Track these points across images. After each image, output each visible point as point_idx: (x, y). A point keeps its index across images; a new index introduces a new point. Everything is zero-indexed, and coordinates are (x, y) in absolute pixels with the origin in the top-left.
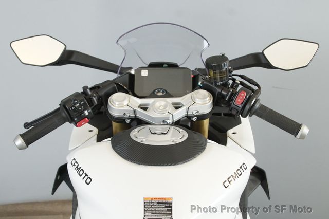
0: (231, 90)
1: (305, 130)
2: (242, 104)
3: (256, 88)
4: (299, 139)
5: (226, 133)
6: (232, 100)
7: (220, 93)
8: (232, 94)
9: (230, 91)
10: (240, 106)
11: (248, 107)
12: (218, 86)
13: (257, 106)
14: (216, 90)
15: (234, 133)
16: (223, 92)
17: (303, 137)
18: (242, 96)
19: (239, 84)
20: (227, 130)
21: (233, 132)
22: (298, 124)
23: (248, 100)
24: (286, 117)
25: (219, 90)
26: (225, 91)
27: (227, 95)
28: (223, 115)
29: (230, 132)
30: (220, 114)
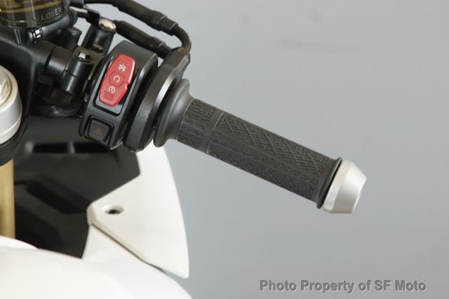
0: (82, 56)
1: (350, 179)
2: (122, 102)
3: (172, 42)
4: (333, 212)
5: (85, 212)
6: (89, 91)
7: (44, 69)
8: (87, 69)
9: (77, 59)
10: (118, 109)
11: (144, 112)
12: (36, 44)
13: (179, 104)
14: (29, 58)
15: (113, 212)
16: (53, 64)
17: (345, 205)
18: (120, 73)
19: (111, 33)
20: (89, 202)
21: (108, 207)
22: (325, 159)
23: (145, 86)
24: (283, 139)
25: (38, 58)
26: (61, 59)
27: (70, 72)
28: (72, 150)
29: (99, 208)
30: (62, 148)
